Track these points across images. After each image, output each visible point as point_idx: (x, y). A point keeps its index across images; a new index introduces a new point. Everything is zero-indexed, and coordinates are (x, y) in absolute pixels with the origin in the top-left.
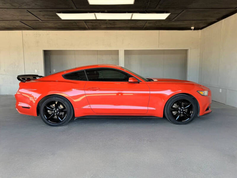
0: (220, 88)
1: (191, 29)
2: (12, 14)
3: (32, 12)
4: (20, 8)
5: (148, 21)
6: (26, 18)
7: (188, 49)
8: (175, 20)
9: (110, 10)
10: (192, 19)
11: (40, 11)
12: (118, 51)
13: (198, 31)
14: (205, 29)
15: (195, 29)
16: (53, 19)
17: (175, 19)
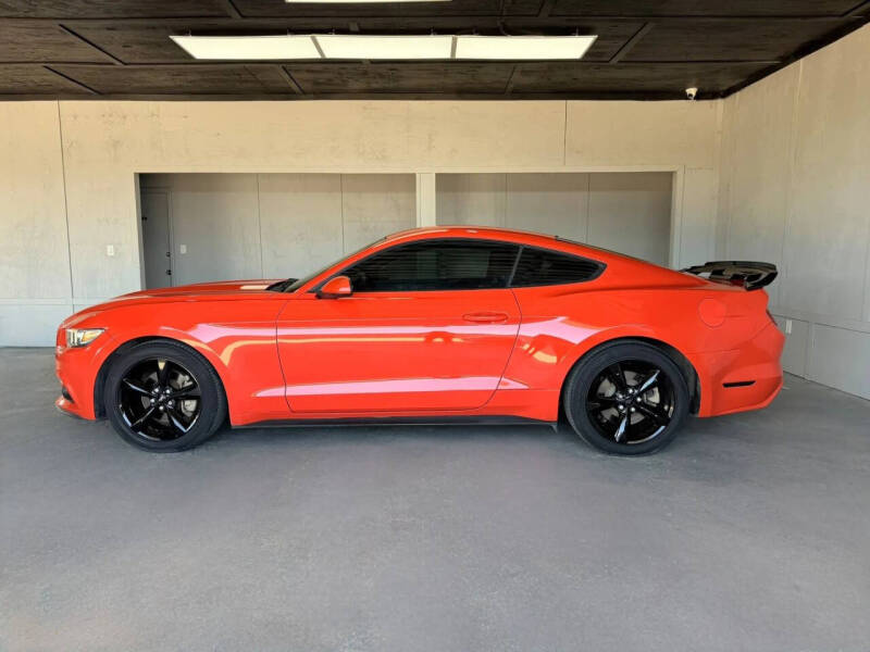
0: (785, 318)
1: (686, 97)
2: (10, 38)
3: (82, 33)
4: (32, 14)
5: (519, 66)
6: (64, 55)
7: (675, 172)
8: (620, 62)
9: (369, 23)
10: (683, 58)
11: (109, 29)
12: (413, 176)
13: (714, 101)
14: (738, 94)
15: (699, 97)
16: (166, 56)
17: (620, 57)
